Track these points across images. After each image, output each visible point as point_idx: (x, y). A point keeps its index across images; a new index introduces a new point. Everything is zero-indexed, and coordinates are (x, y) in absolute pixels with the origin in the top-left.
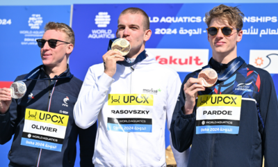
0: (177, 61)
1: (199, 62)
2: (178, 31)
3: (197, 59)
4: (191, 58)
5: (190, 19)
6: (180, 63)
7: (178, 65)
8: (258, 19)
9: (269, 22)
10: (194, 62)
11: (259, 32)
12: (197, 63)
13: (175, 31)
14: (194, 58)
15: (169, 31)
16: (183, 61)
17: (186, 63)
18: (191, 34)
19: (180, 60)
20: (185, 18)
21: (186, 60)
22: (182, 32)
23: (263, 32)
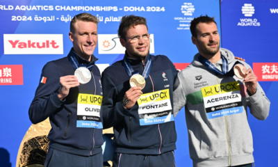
0: (35, 45)
1: (55, 45)
2: (33, 18)
3: (53, 43)
4: (48, 42)
5: (43, 8)
6: (39, 46)
7: (37, 48)
8: (102, 9)
9: (112, 11)
10: (51, 45)
11: (104, 19)
12: (53, 46)
13: (30, 18)
14: (50, 41)
15: (24, 19)
16: (41, 45)
17: (44, 46)
18: (45, 21)
19: (38, 44)
20: (39, 7)
21: (44, 44)
22: (37, 19)
23: (107, 20)
